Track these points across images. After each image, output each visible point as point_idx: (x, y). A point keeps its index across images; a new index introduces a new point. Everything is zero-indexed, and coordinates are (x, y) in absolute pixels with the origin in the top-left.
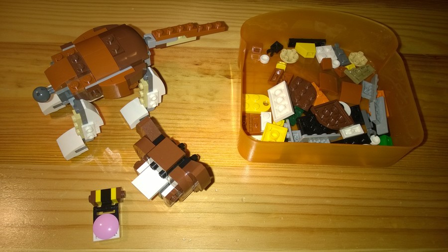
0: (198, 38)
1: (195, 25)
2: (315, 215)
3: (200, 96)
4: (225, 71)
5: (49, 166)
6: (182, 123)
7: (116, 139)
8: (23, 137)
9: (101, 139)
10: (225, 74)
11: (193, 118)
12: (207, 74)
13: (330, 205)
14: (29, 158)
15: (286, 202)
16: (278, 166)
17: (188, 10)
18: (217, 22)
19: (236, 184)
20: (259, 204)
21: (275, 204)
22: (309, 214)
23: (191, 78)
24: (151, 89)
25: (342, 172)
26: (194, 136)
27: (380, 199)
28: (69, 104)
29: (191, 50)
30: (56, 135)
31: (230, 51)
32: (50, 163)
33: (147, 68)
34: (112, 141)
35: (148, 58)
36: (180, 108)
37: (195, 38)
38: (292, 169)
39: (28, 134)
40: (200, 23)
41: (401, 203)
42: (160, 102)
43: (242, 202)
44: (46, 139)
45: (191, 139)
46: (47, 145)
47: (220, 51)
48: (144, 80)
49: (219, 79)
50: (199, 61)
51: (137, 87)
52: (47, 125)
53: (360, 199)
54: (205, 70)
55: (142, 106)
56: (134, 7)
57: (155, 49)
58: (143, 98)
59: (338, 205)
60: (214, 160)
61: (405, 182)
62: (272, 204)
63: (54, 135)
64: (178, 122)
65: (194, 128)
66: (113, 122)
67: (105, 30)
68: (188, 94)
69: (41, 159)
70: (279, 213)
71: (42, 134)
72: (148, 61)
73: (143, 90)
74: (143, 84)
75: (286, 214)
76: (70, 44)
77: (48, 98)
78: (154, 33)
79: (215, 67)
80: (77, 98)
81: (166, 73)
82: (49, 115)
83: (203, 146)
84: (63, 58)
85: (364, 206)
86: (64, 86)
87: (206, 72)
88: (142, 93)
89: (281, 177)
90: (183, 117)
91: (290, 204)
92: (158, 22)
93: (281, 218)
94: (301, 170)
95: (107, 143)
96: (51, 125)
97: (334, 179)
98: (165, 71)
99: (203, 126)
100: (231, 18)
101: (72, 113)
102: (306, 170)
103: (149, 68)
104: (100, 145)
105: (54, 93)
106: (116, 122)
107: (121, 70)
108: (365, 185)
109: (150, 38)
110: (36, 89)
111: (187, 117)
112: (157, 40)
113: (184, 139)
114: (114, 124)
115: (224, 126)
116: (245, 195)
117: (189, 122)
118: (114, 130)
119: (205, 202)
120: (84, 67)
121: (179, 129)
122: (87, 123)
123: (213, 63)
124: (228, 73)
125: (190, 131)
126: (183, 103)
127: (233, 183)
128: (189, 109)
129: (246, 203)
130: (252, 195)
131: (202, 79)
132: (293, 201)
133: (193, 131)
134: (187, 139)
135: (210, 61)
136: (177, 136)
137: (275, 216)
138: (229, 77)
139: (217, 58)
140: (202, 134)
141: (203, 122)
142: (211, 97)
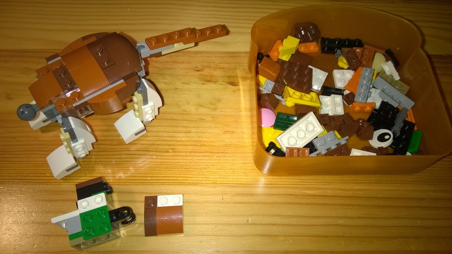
1: (193, 31)
2: (326, 237)
3: (201, 106)
4: (229, 77)
6: (182, 137)
7: (112, 155)
8: (13, 154)
10: (229, 81)
11: (194, 130)
12: (210, 81)
13: (343, 225)
14: (20, 178)
15: (295, 223)
18: (217, 26)
19: (241, 203)
20: (266, 226)
21: (283, 225)
22: (320, 236)
23: (192, 86)
24: (145, 101)
25: (356, 188)
26: (195, 151)
27: (397, 218)
28: (57, 121)
29: (192, 55)
30: (48, 151)
31: (234, 55)
32: (42, 183)
33: (140, 79)
34: (108, 157)
35: (142, 70)
36: (180, 120)
37: (193, 44)
39: (18, 151)
40: (198, 28)
41: (419, 222)
42: (157, 114)
43: (248, 224)
44: (37, 156)
45: (192, 154)
46: (38, 163)
47: (223, 55)
48: (138, 92)
49: (222, 86)
50: (200, 67)
51: (131, 101)
52: (39, 141)
53: (375, 218)
54: (207, 76)
55: (138, 119)
56: (130, 8)
57: (149, 59)
58: (137, 111)
59: (351, 226)
60: (217, 177)
61: (424, 199)
62: (280, 225)
63: (45, 151)
64: (179, 135)
65: (195, 141)
66: (109, 136)
67: (94, 39)
68: (188, 104)
70: (288, 236)
71: (32, 151)
72: (142, 73)
73: (137, 103)
74: (138, 97)
75: (295, 236)
76: (56, 56)
77: (34, 116)
78: (148, 41)
79: (218, 73)
80: (65, 116)
81: (164, 81)
82: (39, 130)
83: (205, 161)
84: (48, 72)
85: (380, 226)
86: (51, 103)
87: (208, 78)
88: (136, 106)
89: (289, 195)
90: (183, 130)
91: (300, 225)
92: (156, 24)
93: (289, 241)
96: (42, 141)
98: (164, 78)
99: (205, 139)
100: (235, 17)
101: (60, 130)
102: (316, 186)
103: (143, 80)
104: (95, 162)
105: (38, 110)
106: (111, 136)
107: (111, 84)
108: (380, 203)
109: (143, 47)
110: (20, 106)
111: (188, 129)
112: (151, 49)
113: (185, 154)
114: (109, 138)
115: (228, 139)
116: (250, 215)
117: (190, 135)
118: (110, 145)
119: (208, 224)
120: (71, 83)
121: (179, 143)
122: (77, 141)
123: (216, 68)
124: (231, 80)
125: (191, 145)
126: (183, 114)
127: (237, 203)
128: (190, 121)
129: (252, 224)
130: (258, 215)
131: (204, 87)
132: (303, 221)
133: (194, 145)
134: (188, 154)
135: (212, 66)
136: (177, 150)
137: (283, 239)
138: (234, 84)
139: (220, 63)
140: (204, 148)
141: (205, 134)
142: (213, 106)
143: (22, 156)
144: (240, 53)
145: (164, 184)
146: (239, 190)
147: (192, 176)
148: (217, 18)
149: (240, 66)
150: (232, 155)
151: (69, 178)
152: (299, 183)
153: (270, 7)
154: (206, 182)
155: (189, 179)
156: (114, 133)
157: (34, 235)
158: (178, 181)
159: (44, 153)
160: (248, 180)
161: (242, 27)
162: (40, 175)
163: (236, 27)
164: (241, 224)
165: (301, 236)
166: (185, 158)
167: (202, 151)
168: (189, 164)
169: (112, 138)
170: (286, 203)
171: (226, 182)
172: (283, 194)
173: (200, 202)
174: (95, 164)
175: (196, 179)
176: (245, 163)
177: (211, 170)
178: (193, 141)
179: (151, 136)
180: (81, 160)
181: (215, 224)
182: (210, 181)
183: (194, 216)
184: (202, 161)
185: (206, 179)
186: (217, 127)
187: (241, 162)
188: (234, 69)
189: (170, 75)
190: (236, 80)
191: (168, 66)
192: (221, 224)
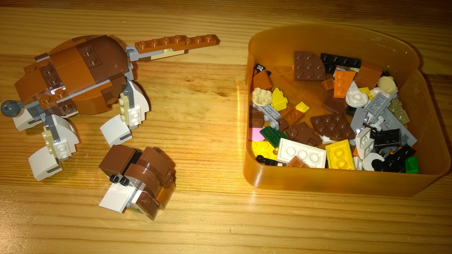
0: (186, 52)
1: (183, 38)
2: (311, 250)
3: (189, 114)
4: (219, 88)
5: (21, 187)
7: (96, 159)
9: (79, 159)
10: (219, 92)
11: (181, 137)
12: (199, 91)
13: (329, 239)
15: (279, 234)
16: (272, 193)
18: (208, 36)
20: (249, 236)
21: (267, 236)
22: (305, 249)
23: (181, 95)
24: (132, 104)
25: (343, 201)
26: (181, 158)
27: (386, 233)
28: (41, 119)
29: (184, 66)
30: (29, 153)
31: (225, 67)
32: (22, 184)
33: (127, 81)
34: (91, 161)
35: (129, 71)
37: (183, 52)
38: (288, 197)
40: (189, 36)
41: (409, 238)
42: (143, 119)
43: (230, 233)
45: (177, 161)
46: (20, 164)
47: (214, 67)
48: (125, 95)
49: (212, 96)
50: (191, 77)
51: (117, 102)
52: (23, 143)
53: (363, 232)
54: (197, 86)
55: (124, 123)
56: (125, 20)
57: (138, 63)
58: (124, 114)
59: (338, 240)
60: (201, 184)
61: (413, 215)
62: (263, 236)
64: (165, 142)
65: (181, 149)
66: (94, 140)
67: (84, 41)
68: (176, 112)
70: (272, 247)
71: (16, 152)
72: (130, 75)
73: (123, 106)
74: (124, 100)
75: (279, 248)
76: (45, 55)
77: (18, 112)
78: (138, 45)
79: (208, 84)
80: (49, 114)
81: (155, 89)
82: (25, 132)
83: (190, 169)
84: (36, 69)
85: (368, 241)
86: (35, 99)
87: (198, 89)
88: (122, 110)
89: (275, 205)
90: (170, 137)
91: (284, 237)
93: (273, 253)
94: (297, 198)
95: (87, 163)
96: (26, 143)
97: (334, 210)
98: (154, 87)
99: (191, 147)
100: (228, 32)
101: (43, 129)
102: (303, 198)
103: (131, 83)
104: (78, 165)
105: (23, 107)
107: (97, 84)
108: (369, 217)
109: (132, 50)
110: (5, 102)
111: (175, 137)
112: (140, 53)
114: (94, 142)
115: (215, 147)
116: (233, 225)
117: (177, 142)
118: (94, 149)
119: (189, 232)
120: (57, 80)
121: (165, 150)
122: (60, 141)
123: (206, 79)
124: (221, 90)
126: (171, 122)
127: (220, 212)
128: (178, 128)
129: (234, 234)
130: (242, 225)
131: (193, 96)
132: (287, 233)
133: (179, 152)
135: (203, 77)
137: (266, 250)
138: (222, 94)
139: (210, 75)
140: (189, 155)
141: (191, 142)
142: (201, 115)
143: (5, 157)
144: (231, 65)
146: (223, 198)
149: (230, 78)
150: (218, 163)
151: (50, 180)
152: (285, 194)
153: (264, 24)
154: (189, 190)
156: (99, 138)
157: (8, 236)
159: (26, 154)
160: (233, 189)
162: (21, 176)
163: (229, 41)
164: (222, 234)
165: (285, 248)
167: (188, 158)
169: (97, 142)
170: (271, 214)
171: (210, 191)
172: (268, 205)
173: (182, 210)
174: (78, 167)
175: (180, 186)
177: (195, 178)
178: (179, 148)
179: (137, 142)
180: (63, 163)
181: (196, 232)
182: (194, 188)
183: (175, 223)
184: (186, 168)
185: (190, 186)
186: (204, 136)
187: (227, 170)
188: (225, 80)
189: (161, 84)
190: (226, 91)
191: (159, 76)
192: (203, 233)
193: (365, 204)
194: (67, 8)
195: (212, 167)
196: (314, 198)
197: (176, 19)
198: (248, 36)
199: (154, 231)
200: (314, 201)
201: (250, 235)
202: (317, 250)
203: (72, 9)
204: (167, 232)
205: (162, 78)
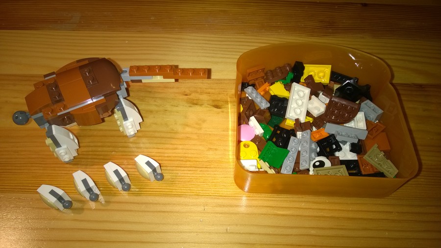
2: (299, 245)
3: (187, 125)
4: (213, 101)
6: (170, 153)
8: (16, 166)
10: (214, 104)
11: (181, 147)
12: (196, 104)
13: (316, 236)
14: (19, 187)
15: (271, 233)
17: (179, 42)
19: (221, 213)
20: (244, 235)
21: (260, 234)
22: (293, 245)
23: (180, 108)
25: (327, 201)
27: (365, 229)
36: (168, 138)
38: (277, 199)
39: (20, 164)
41: (387, 233)
44: (37, 168)
45: (178, 169)
46: (37, 174)
47: (209, 82)
49: (208, 109)
50: (188, 92)
53: (345, 229)
54: (194, 100)
56: (128, 40)
59: (323, 236)
60: (200, 189)
61: (391, 212)
62: (256, 234)
64: (167, 151)
65: (181, 157)
67: (86, 62)
68: (175, 124)
69: (31, 188)
71: (33, 164)
76: (53, 74)
79: (204, 97)
81: (156, 103)
87: (195, 102)
88: (119, 122)
89: (266, 206)
90: (171, 146)
96: (43, 155)
97: (319, 209)
98: (155, 101)
99: (190, 155)
102: (291, 199)
108: (351, 215)
111: (175, 146)
113: (171, 168)
114: (103, 153)
115: (211, 155)
116: (229, 225)
117: (177, 151)
118: (103, 159)
119: (190, 232)
120: (59, 95)
121: (166, 158)
123: (201, 93)
124: (216, 103)
125: (177, 161)
126: (171, 133)
127: (217, 213)
128: (177, 139)
129: (230, 233)
130: (237, 225)
131: (191, 109)
132: (278, 231)
133: (180, 161)
134: (174, 168)
135: (199, 91)
136: (164, 165)
137: (259, 247)
138: (217, 107)
139: (206, 89)
140: (188, 163)
141: (190, 151)
142: (198, 126)
143: (23, 168)
144: (225, 80)
145: (150, 195)
146: (220, 201)
147: (177, 188)
148: (204, 50)
149: (224, 91)
150: (214, 169)
153: (253, 40)
154: (189, 194)
155: (174, 191)
157: (29, 240)
158: (164, 193)
159: (43, 165)
160: (228, 193)
161: (227, 58)
163: (221, 58)
164: (220, 233)
165: (276, 245)
166: (171, 172)
167: (188, 166)
168: (174, 177)
169: (106, 153)
170: (262, 214)
171: (208, 194)
172: (260, 206)
173: (183, 212)
175: (181, 191)
176: (225, 177)
177: (194, 183)
178: (179, 157)
181: (196, 232)
182: (193, 193)
183: (177, 224)
184: (186, 175)
185: (189, 191)
186: (201, 145)
187: (223, 176)
188: (219, 93)
189: (161, 98)
190: (220, 104)
191: (159, 91)
192: (202, 232)
193: (347, 204)
194: (74, 30)
195: (209, 173)
196: (301, 199)
197: (173, 38)
198: (239, 52)
199: (158, 232)
200: (301, 201)
201: (244, 233)
202: (304, 245)
203: (78, 30)
204: (171, 232)
205: (162, 92)
